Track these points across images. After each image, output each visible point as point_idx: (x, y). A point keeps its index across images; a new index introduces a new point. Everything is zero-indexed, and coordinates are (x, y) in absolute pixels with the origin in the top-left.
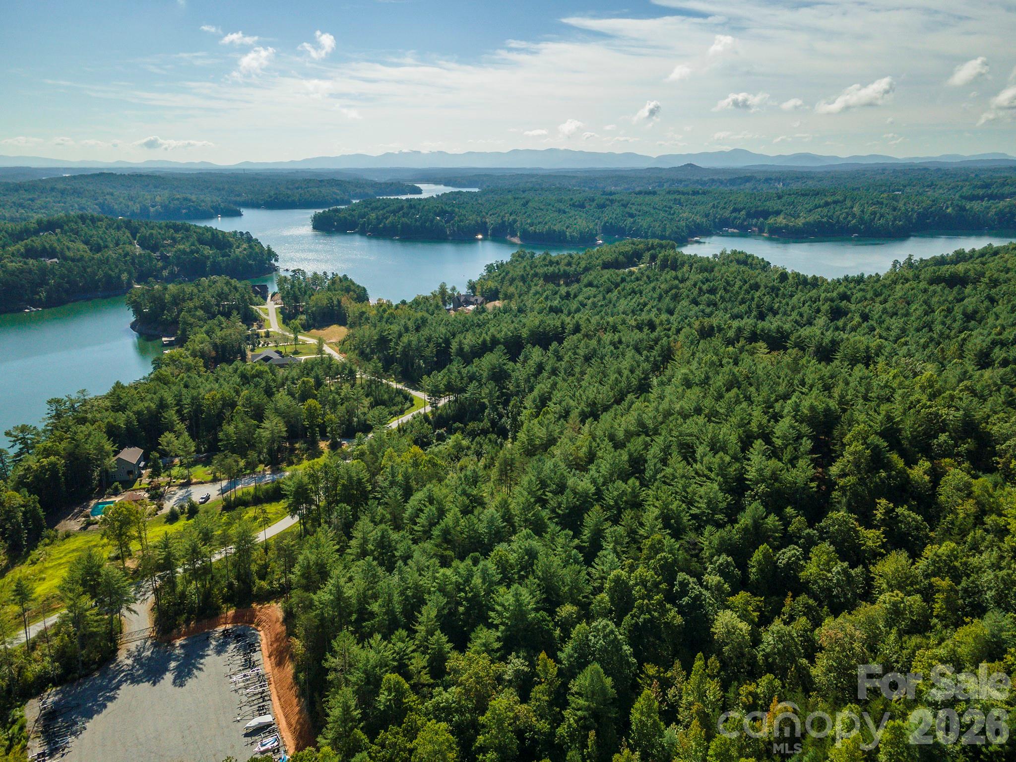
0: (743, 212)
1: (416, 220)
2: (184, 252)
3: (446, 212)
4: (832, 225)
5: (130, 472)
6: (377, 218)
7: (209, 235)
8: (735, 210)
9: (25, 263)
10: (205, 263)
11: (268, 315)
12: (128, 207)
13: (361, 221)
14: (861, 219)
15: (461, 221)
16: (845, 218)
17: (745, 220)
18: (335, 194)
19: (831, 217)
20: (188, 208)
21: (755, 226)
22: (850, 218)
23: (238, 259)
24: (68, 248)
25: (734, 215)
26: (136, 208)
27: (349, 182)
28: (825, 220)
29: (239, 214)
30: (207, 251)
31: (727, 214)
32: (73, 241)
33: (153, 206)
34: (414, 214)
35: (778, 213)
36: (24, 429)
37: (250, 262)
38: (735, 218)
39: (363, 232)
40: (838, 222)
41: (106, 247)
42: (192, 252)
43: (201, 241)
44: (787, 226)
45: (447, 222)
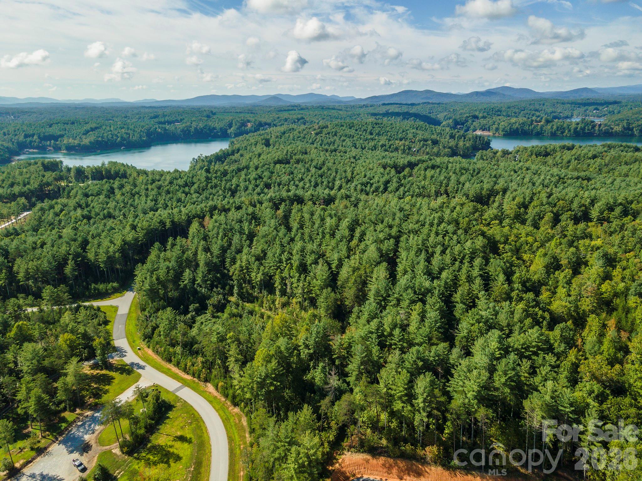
0: (35, 137)
4: (106, 143)
8: (26, 136)
14: (122, 137)
16: (112, 137)
17: (40, 142)
19: (102, 137)
21: (50, 146)
22: (115, 137)
25: (29, 139)
28: (100, 139)
31: (21, 138)
35: (62, 136)
38: (31, 142)
40: (108, 140)
44: (79, 145)
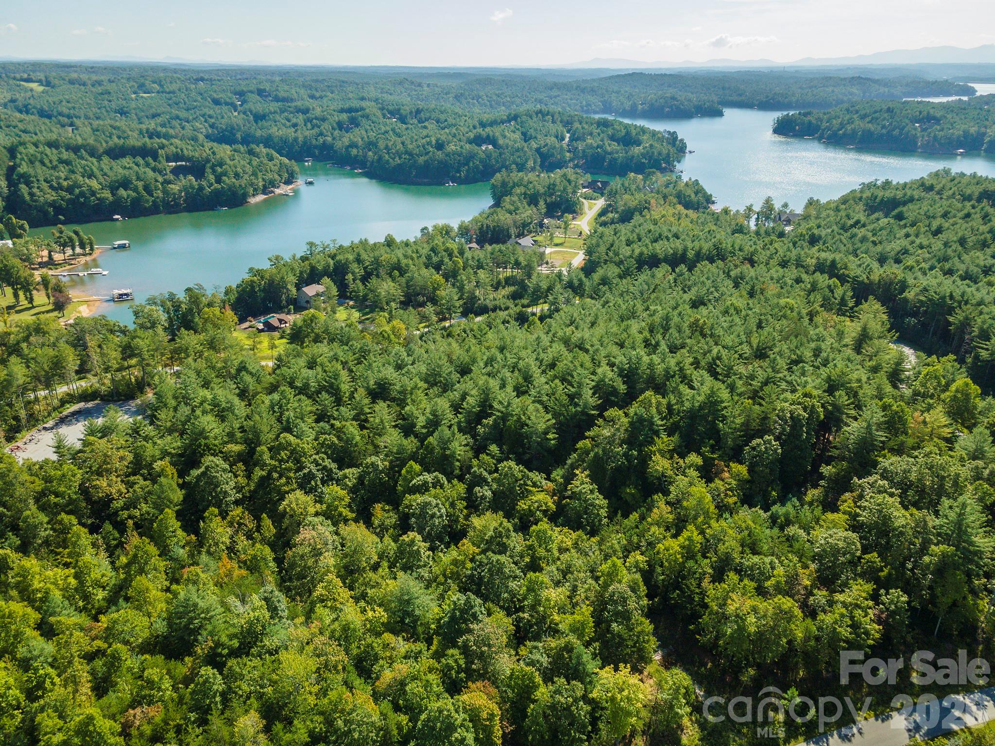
1: (883, 127)
2: (591, 147)
3: (934, 118)
5: (308, 302)
6: (841, 124)
7: (623, 132)
9: (461, 147)
10: (604, 159)
11: (590, 208)
12: (622, 104)
13: (824, 125)
15: (942, 130)
18: (851, 94)
20: (671, 107)
23: (633, 157)
24: (505, 137)
26: (627, 105)
27: (876, 82)
29: (720, 114)
30: (612, 147)
32: (514, 132)
33: (642, 104)
34: (884, 119)
36: (277, 258)
37: (643, 160)
39: (819, 139)
41: (536, 137)
42: (598, 147)
43: (612, 138)
45: (924, 130)
